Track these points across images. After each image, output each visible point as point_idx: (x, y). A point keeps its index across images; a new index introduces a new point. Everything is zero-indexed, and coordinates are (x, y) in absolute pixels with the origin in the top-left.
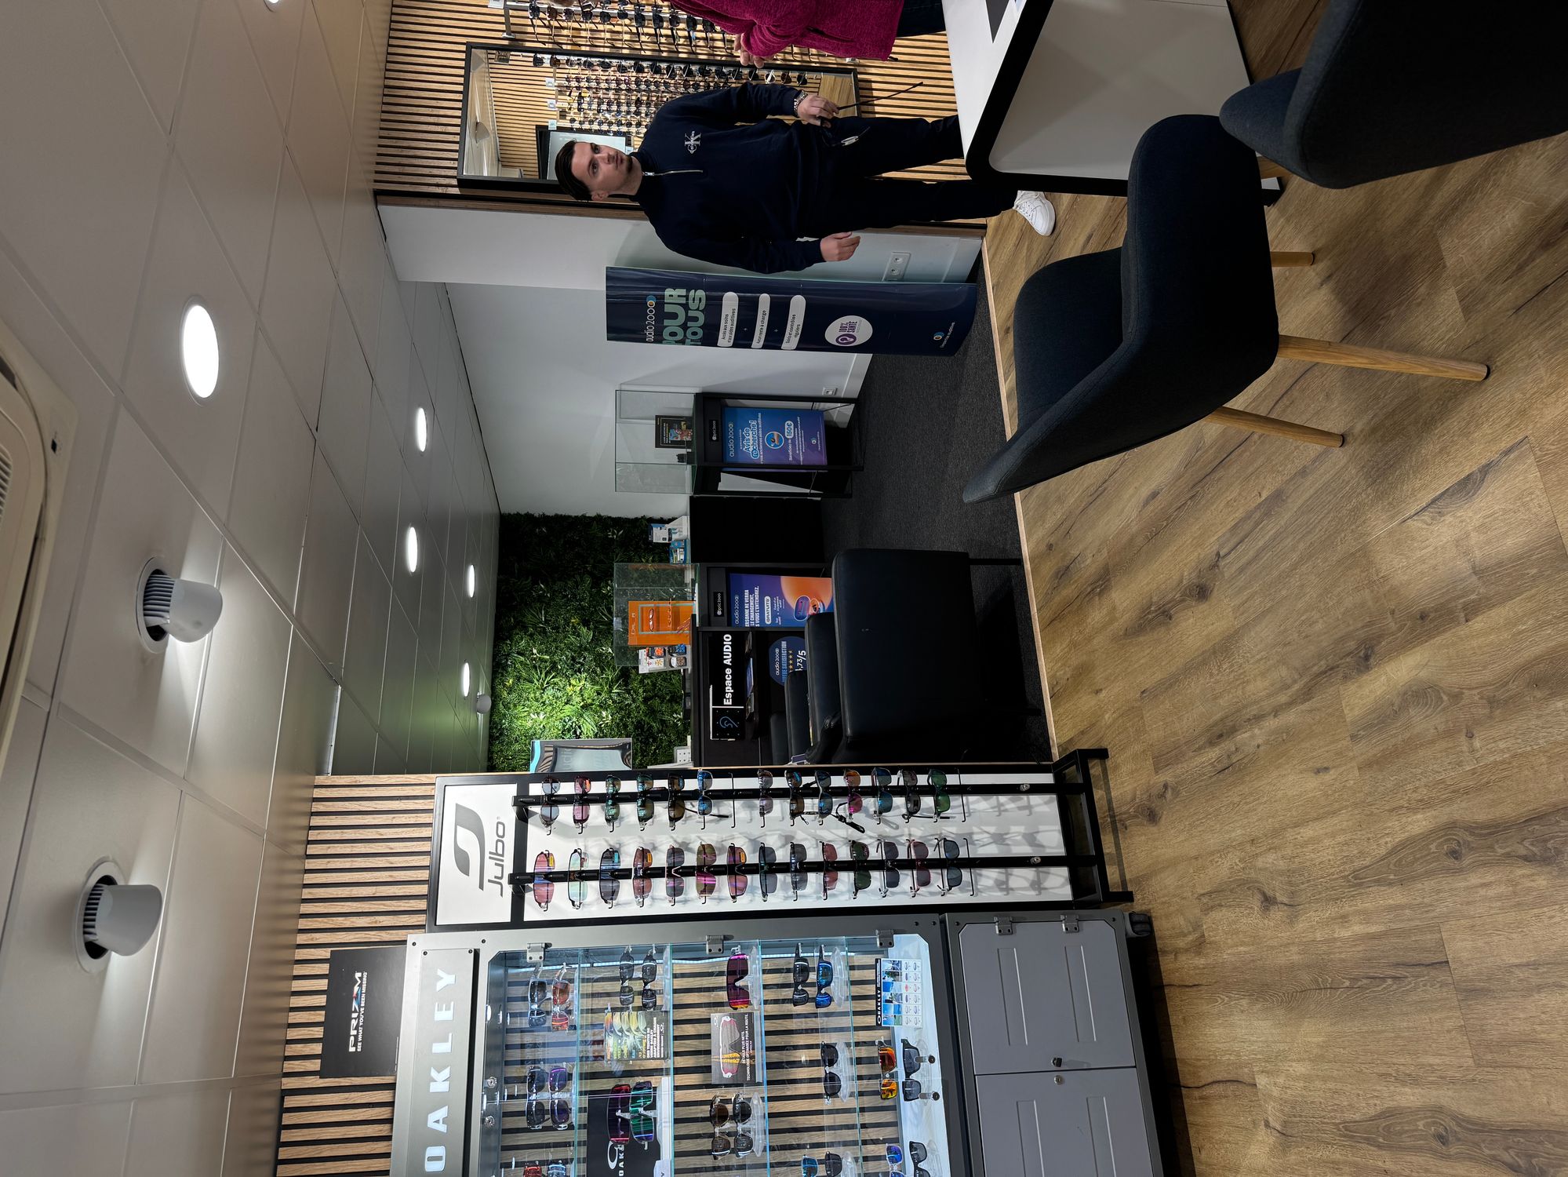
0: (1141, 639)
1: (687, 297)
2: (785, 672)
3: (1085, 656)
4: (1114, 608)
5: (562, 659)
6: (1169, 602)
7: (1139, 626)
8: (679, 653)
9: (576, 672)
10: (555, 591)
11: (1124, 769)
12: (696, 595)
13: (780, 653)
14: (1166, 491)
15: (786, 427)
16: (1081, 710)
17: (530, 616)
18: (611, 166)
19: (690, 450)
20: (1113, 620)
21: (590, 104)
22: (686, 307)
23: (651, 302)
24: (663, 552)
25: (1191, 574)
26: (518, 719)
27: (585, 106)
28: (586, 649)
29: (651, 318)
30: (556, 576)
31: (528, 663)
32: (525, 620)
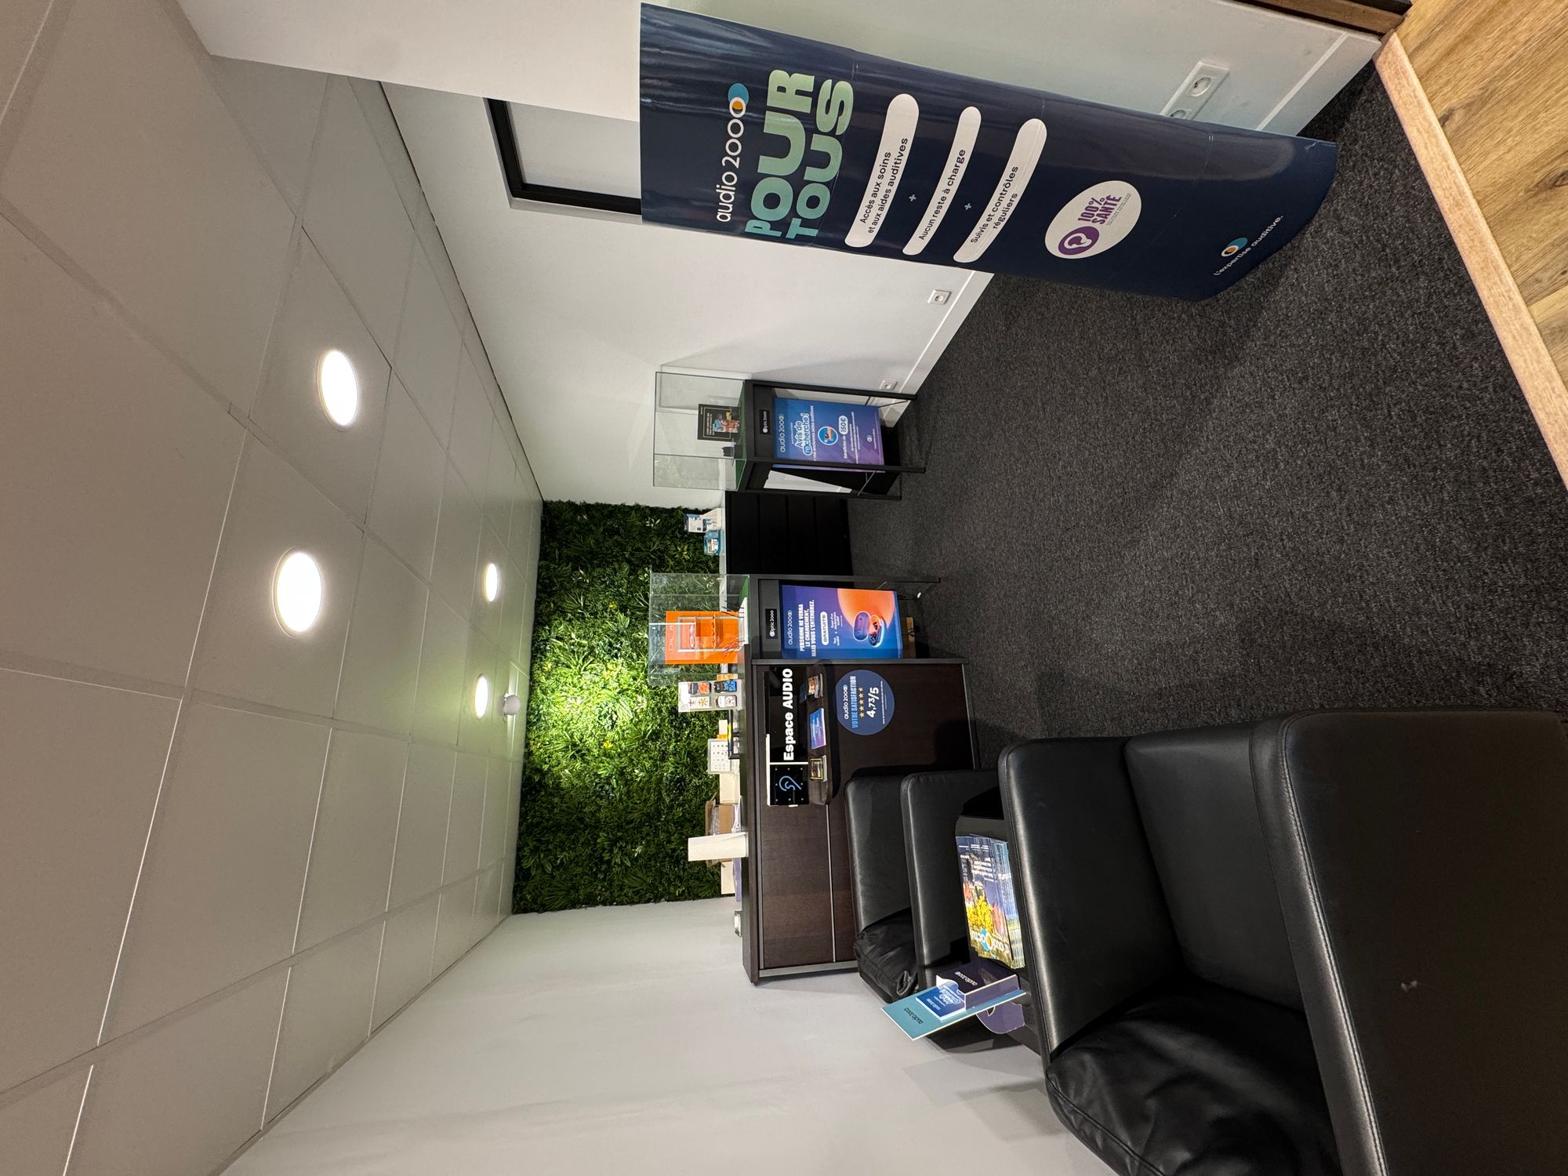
1: (814, 95)
2: (855, 715)
5: (600, 645)
8: (728, 691)
10: (594, 577)
13: (849, 690)
15: (840, 422)
17: (569, 602)
19: (736, 444)
22: (809, 122)
23: (739, 105)
24: (698, 541)
26: (555, 704)
28: (623, 635)
29: (734, 148)
30: (595, 562)
31: (567, 647)
32: (564, 605)
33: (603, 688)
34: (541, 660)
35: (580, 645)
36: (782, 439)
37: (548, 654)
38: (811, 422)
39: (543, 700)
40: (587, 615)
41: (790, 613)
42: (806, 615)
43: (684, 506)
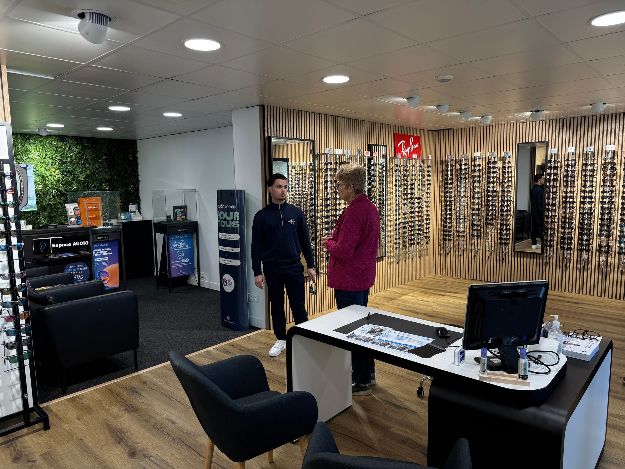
0: (107, 433)
1: (236, 220)
2: (71, 270)
3: (95, 409)
4: (120, 417)
5: (69, 167)
6: (126, 441)
7: (114, 431)
8: (77, 222)
9: (62, 173)
10: (102, 163)
11: (40, 440)
12: (106, 227)
13: (81, 267)
14: (175, 427)
15: (186, 259)
16: (68, 413)
17: (89, 152)
18: (281, 193)
19: (173, 220)
20: (115, 418)
21: (297, 177)
22: (233, 220)
23: (233, 207)
24: (125, 210)
25: (140, 447)
26: (36, 146)
27: (297, 176)
28: (74, 177)
29: (227, 207)
30: (110, 163)
31: (66, 151)
32: (87, 150)
33: (45, 169)
34: (58, 140)
35: (67, 158)
36: (177, 237)
37: (61, 143)
38: (185, 248)
39: (37, 141)
40: (83, 160)
41: (107, 245)
42: (106, 251)
43: (142, 203)
